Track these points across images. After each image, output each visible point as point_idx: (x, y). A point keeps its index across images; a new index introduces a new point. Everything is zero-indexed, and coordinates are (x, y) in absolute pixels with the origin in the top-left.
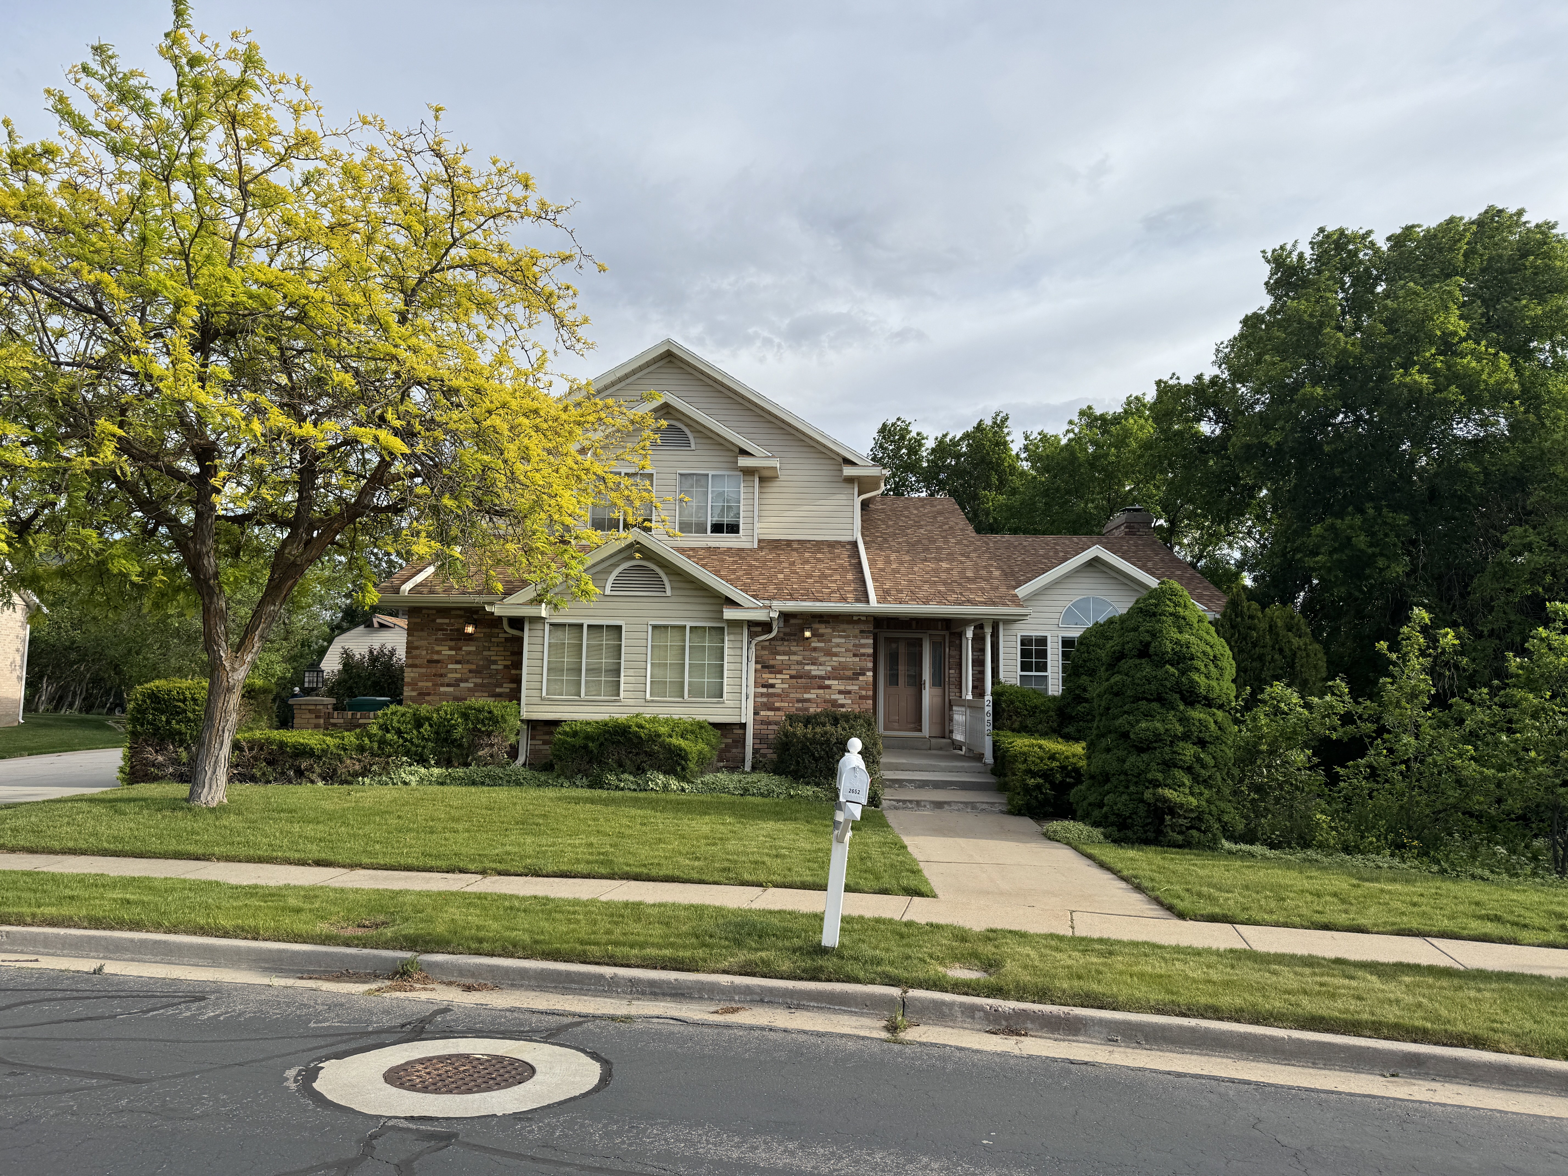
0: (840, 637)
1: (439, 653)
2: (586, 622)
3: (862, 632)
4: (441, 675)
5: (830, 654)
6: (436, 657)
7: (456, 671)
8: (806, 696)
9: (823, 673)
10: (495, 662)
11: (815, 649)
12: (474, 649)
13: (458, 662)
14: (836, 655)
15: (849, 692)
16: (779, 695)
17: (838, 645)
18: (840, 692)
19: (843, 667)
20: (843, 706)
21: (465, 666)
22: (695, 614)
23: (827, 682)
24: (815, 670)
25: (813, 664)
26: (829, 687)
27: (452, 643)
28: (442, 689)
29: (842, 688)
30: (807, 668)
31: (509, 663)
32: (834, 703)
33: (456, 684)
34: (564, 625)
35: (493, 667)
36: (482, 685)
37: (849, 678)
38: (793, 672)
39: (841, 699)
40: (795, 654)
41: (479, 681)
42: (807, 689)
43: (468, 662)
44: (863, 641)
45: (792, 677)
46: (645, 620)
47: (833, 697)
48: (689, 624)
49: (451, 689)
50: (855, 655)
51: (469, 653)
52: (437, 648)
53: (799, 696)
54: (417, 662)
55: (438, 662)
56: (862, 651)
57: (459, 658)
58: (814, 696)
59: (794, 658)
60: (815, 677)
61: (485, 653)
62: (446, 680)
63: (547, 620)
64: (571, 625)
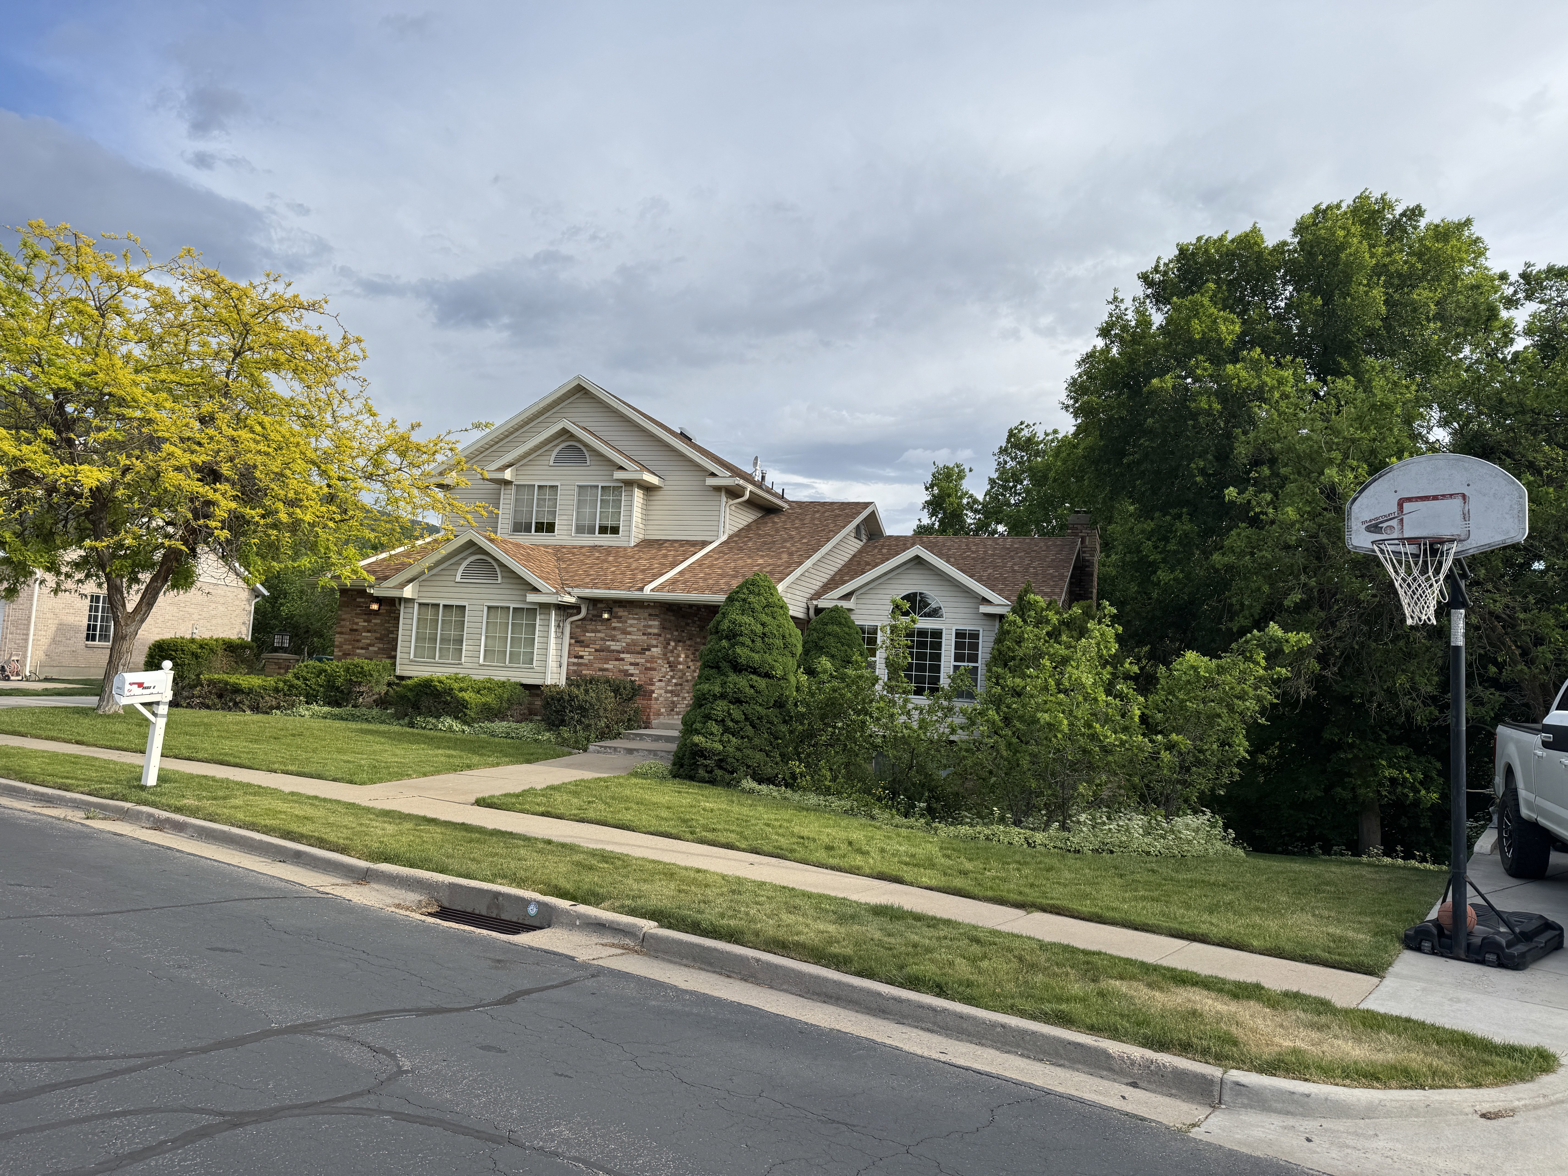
0: (634, 619)
1: (357, 624)
2: (442, 602)
3: (650, 615)
4: (358, 641)
5: (625, 633)
6: (355, 627)
8: (606, 666)
9: (619, 648)
11: (614, 628)
12: (378, 621)
13: (369, 631)
14: (629, 633)
15: (637, 664)
16: (586, 665)
17: (631, 626)
18: (631, 664)
19: (634, 643)
20: (632, 675)
22: (514, 598)
23: (622, 656)
24: (614, 646)
25: (613, 640)
26: (623, 660)
27: (366, 617)
28: (358, 651)
29: (633, 661)
30: (608, 643)
32: (626, 673)
33: (366, 648)
34: (428, 604)
36: (383, 649)
37: (638, 653)
38: (598, 647)
39: (632, 670)
40: (599, 632)
41: (381, 646)
42: (607, 661)
43: (375, 631)
44: (650, 623)
45: (596, 651)
46: (481, 602)
47: (626, 667)
48: (512, 606)
49: (363, 651)
50: (644, 634)
51: (376, 624)
52: (356, 620)
53: (600, 666)
54: (344, 630)
55: (356, 630)
56: (649, 630)
57: (369, 628)
58: (611, 666)
59: (599, 635)
60: (613, 651)
62: (361, 645)
63: (416, 600)
64: (431, 604)
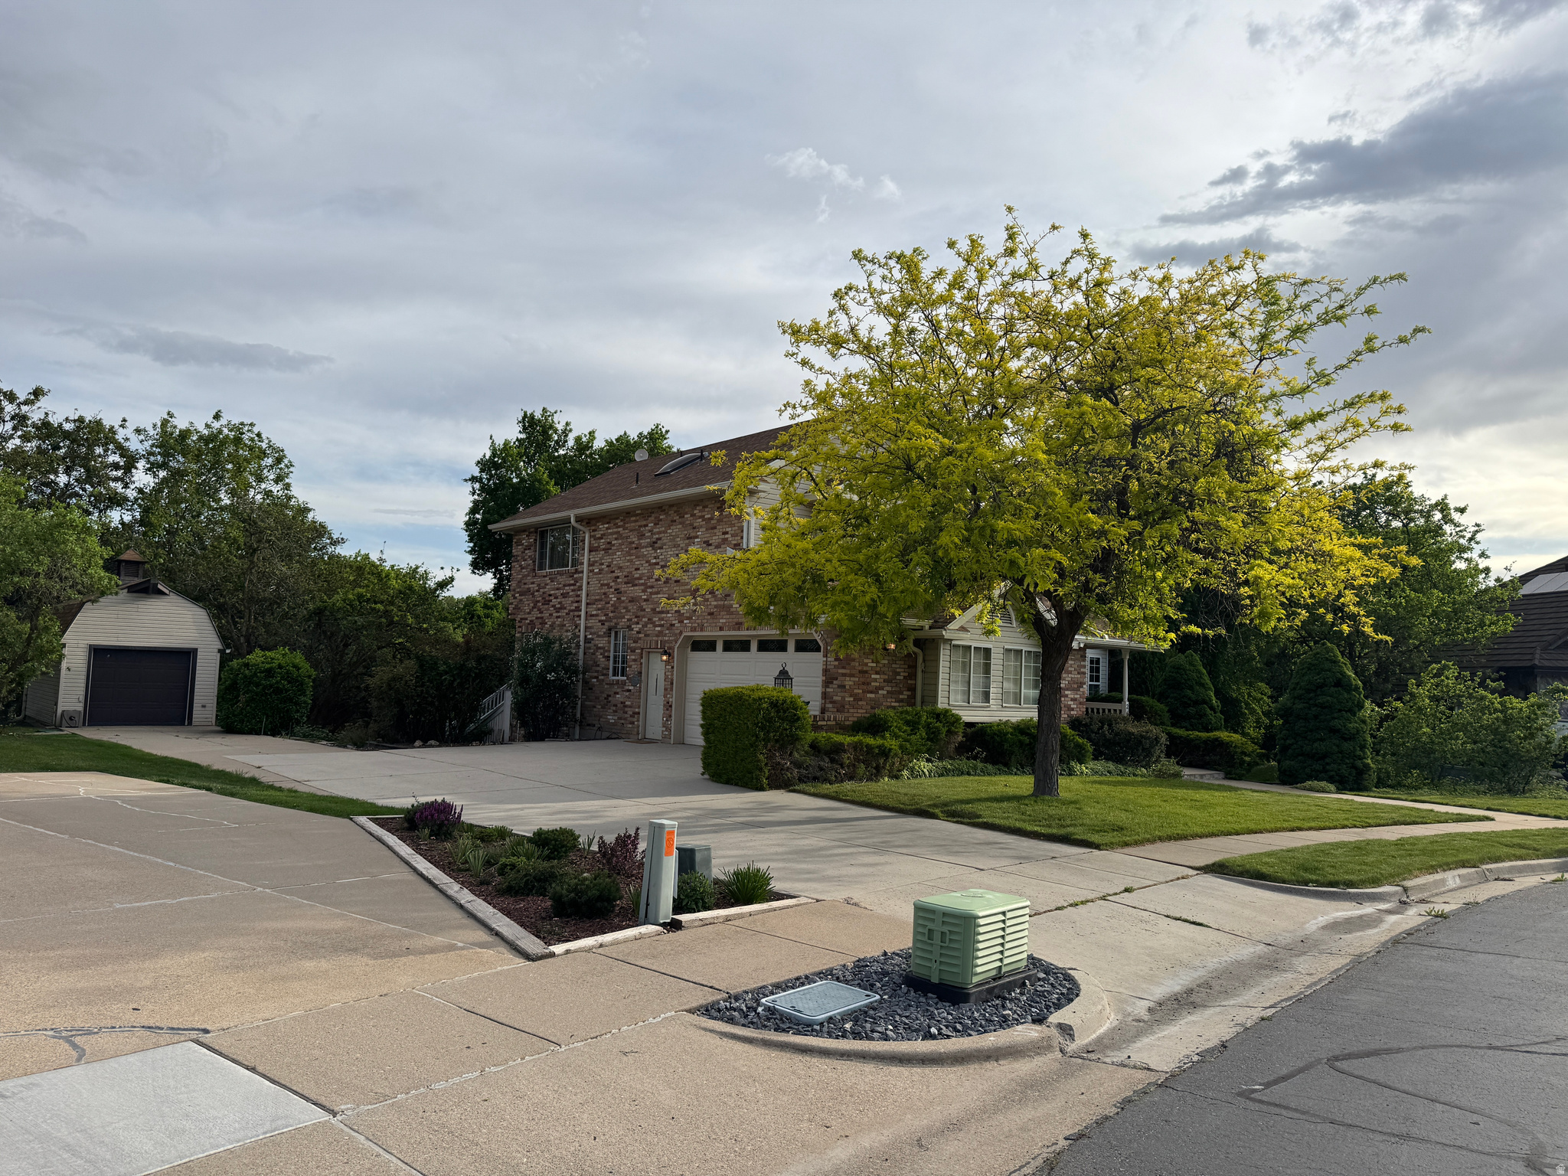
0: (1072, 659)
2: (974, 644)
4: (868, 684)
6: (865, 668)
7: (875, 680)
9: (1064, 686)
12: (887, 662)
13: (877, 673)
15: (1075, 700)
17: (1071, 666)
19: (1073, 681)
21: (882, 676)
22: (1027, 641)
23: (1066, 692)
27: (873, 657)
28: (869, 695)
29: (1073, 696)
32: (1069, 708)
33: (876, 691)
34: (959, 646)
36: (891, 692)
37: (1076, 690)
39: (1072, 705)
44: (1082, 663)
46: (1003, 645)
48: (1025, 649)
52: (866, 661)
55: (866, 672)
56: (1082, 670)
62: (870, 688)
63: (953, 642)
64: (964, 647)
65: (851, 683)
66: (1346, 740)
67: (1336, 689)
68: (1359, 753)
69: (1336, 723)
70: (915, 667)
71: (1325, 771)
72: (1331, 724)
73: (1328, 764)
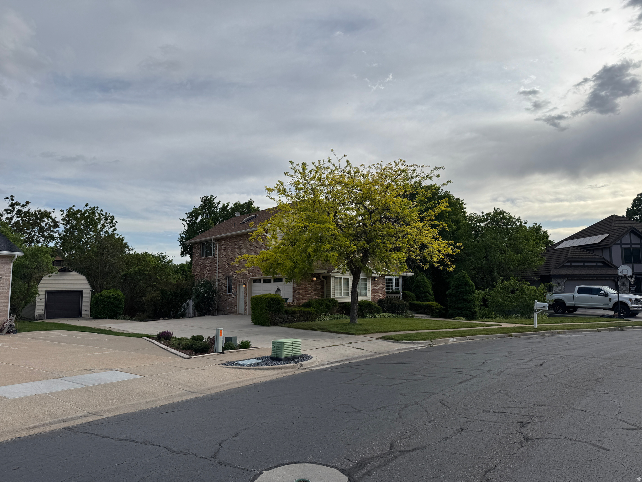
0: (380, 280)
1: (306, 285)
2: (343, 277)
3: (383, 279)
4: (307, 291)
5: (379, 284)
6: (306, 287)
7: (310, 290)
10: (318, 288)
15: (382, 293)
17: (380, 282)
18: (380, 293)
19: (381, 287)
20: (381, 297)
21: (312, 289)
23: (378, 291)
24: (376, 288)
27: (310, 283)
28: (308, 295)
31: (321, 288)
32: (379, 296)
35: (318, 289)
37: (382, 290)
39: (381, 295)
40: (373, 284)
42: (375, 293)
44: (384, 281)
50: (382, 284)
56: (384, 283)
57: (311, 286)
61: (316, 285)
62: (308, 293)
63: (335, 277)
64: (339, 278)
65: (301, 291)
66: (468, 303)
67: (465, 286)
68: (472, 307)
69: (465, 297)
70: (324, 285)
71: (462, 313)
72: (463, 298)
73: (463, 311)
